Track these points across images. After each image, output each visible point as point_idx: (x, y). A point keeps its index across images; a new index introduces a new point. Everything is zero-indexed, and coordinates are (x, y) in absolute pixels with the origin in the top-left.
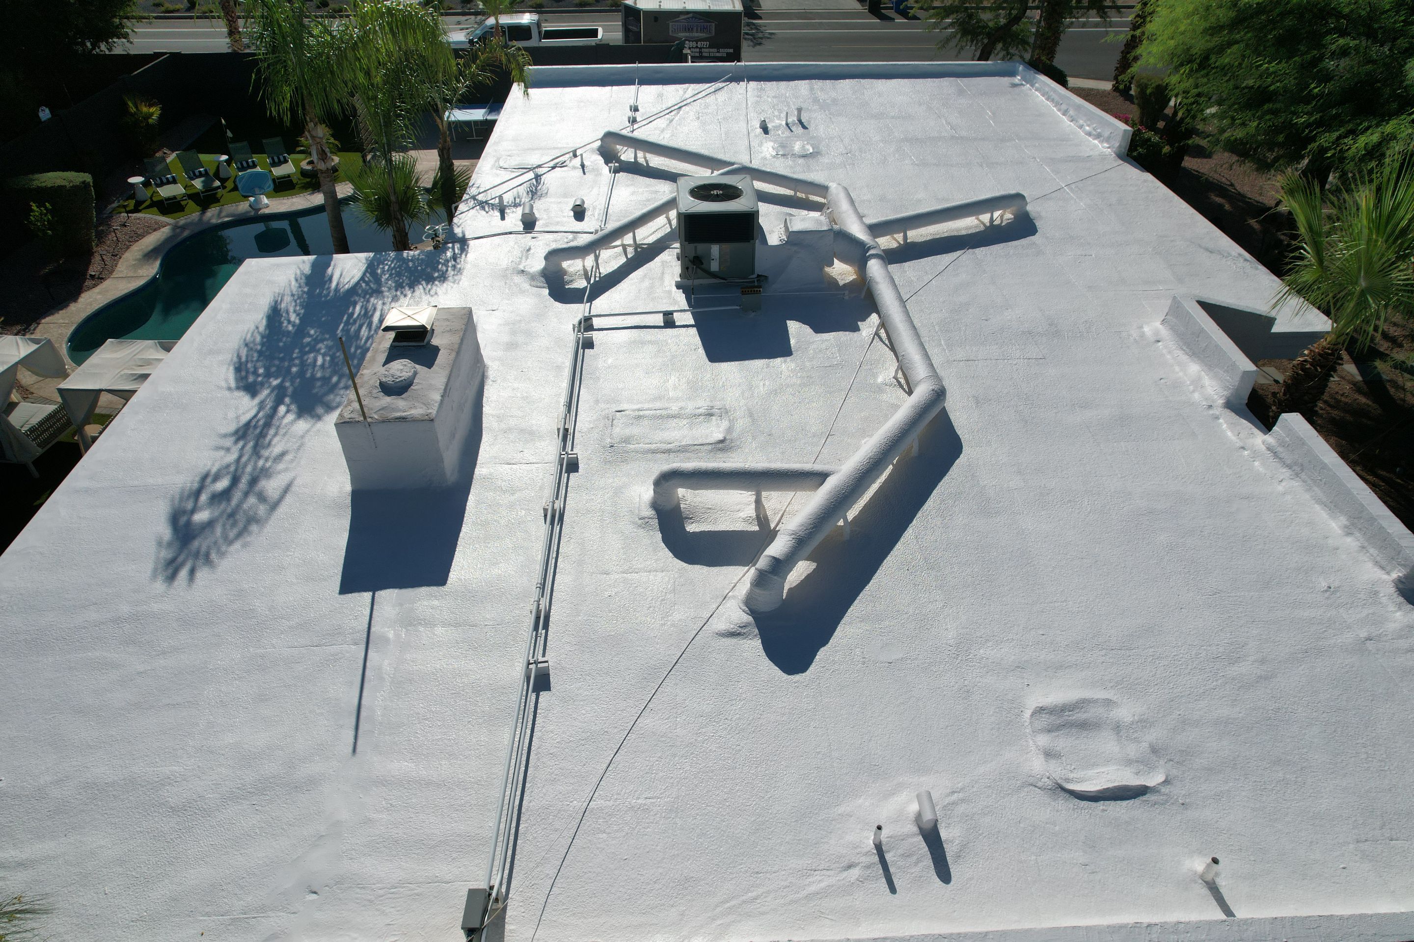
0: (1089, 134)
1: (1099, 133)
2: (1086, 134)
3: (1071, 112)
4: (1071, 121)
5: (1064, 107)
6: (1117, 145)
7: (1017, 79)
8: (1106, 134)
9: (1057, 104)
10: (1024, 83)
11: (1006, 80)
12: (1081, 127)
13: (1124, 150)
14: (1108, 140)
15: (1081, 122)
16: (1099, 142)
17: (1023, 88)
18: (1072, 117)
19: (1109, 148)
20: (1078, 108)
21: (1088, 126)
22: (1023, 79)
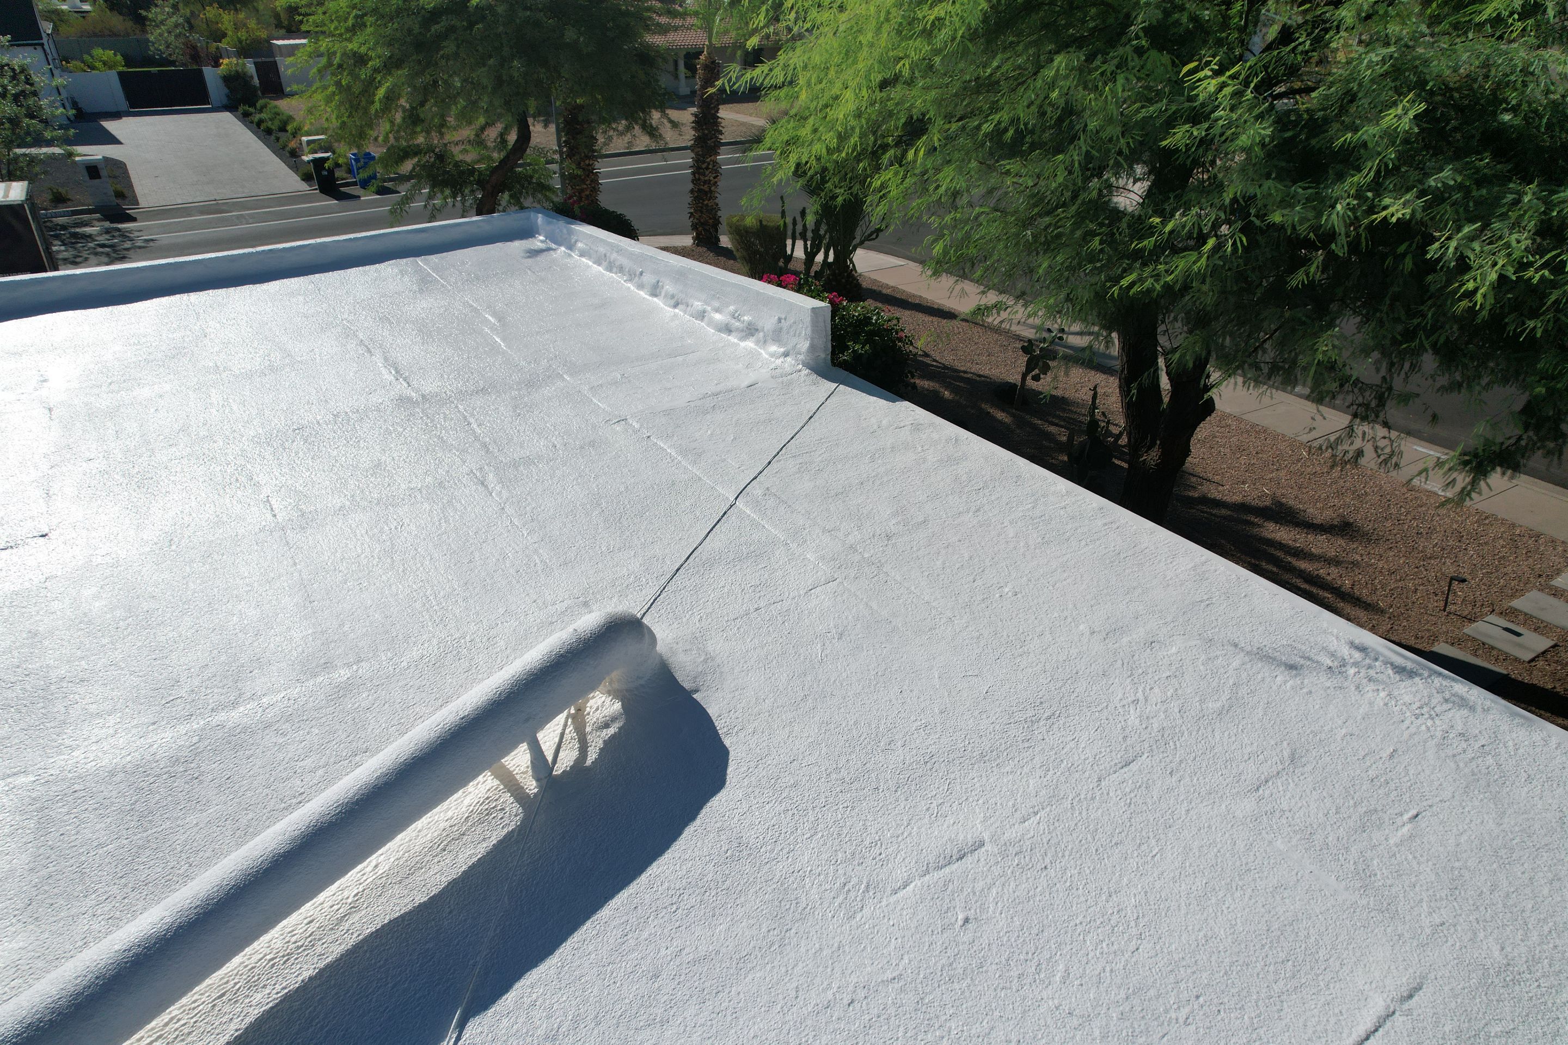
0: (728, 329)
1: (750, 324)
2: (720, 330)
3: (669, 287)
4: (676, 306)
5: (649, 279)
6: (805, 345)
7: (538, 242)
8: (768, 323)
9: (631, 276)
10: (554, 246)
11: (517, 246)
12: (701, 315)
13: (824, 354)
14: (777, 336)
15: (698, 305)
16: (757, 343)
17: (554, 255)
18: (673, 297)
19: (786, 355)
20: (680, 276)
21: (717, 310)
22: (551, 237)
